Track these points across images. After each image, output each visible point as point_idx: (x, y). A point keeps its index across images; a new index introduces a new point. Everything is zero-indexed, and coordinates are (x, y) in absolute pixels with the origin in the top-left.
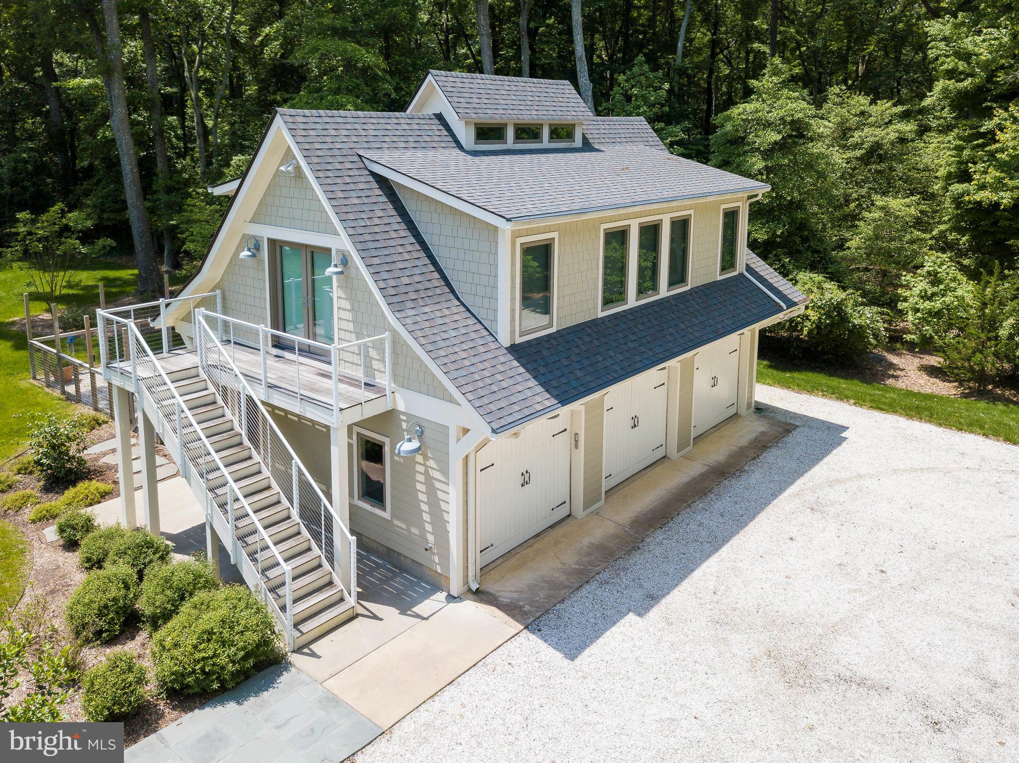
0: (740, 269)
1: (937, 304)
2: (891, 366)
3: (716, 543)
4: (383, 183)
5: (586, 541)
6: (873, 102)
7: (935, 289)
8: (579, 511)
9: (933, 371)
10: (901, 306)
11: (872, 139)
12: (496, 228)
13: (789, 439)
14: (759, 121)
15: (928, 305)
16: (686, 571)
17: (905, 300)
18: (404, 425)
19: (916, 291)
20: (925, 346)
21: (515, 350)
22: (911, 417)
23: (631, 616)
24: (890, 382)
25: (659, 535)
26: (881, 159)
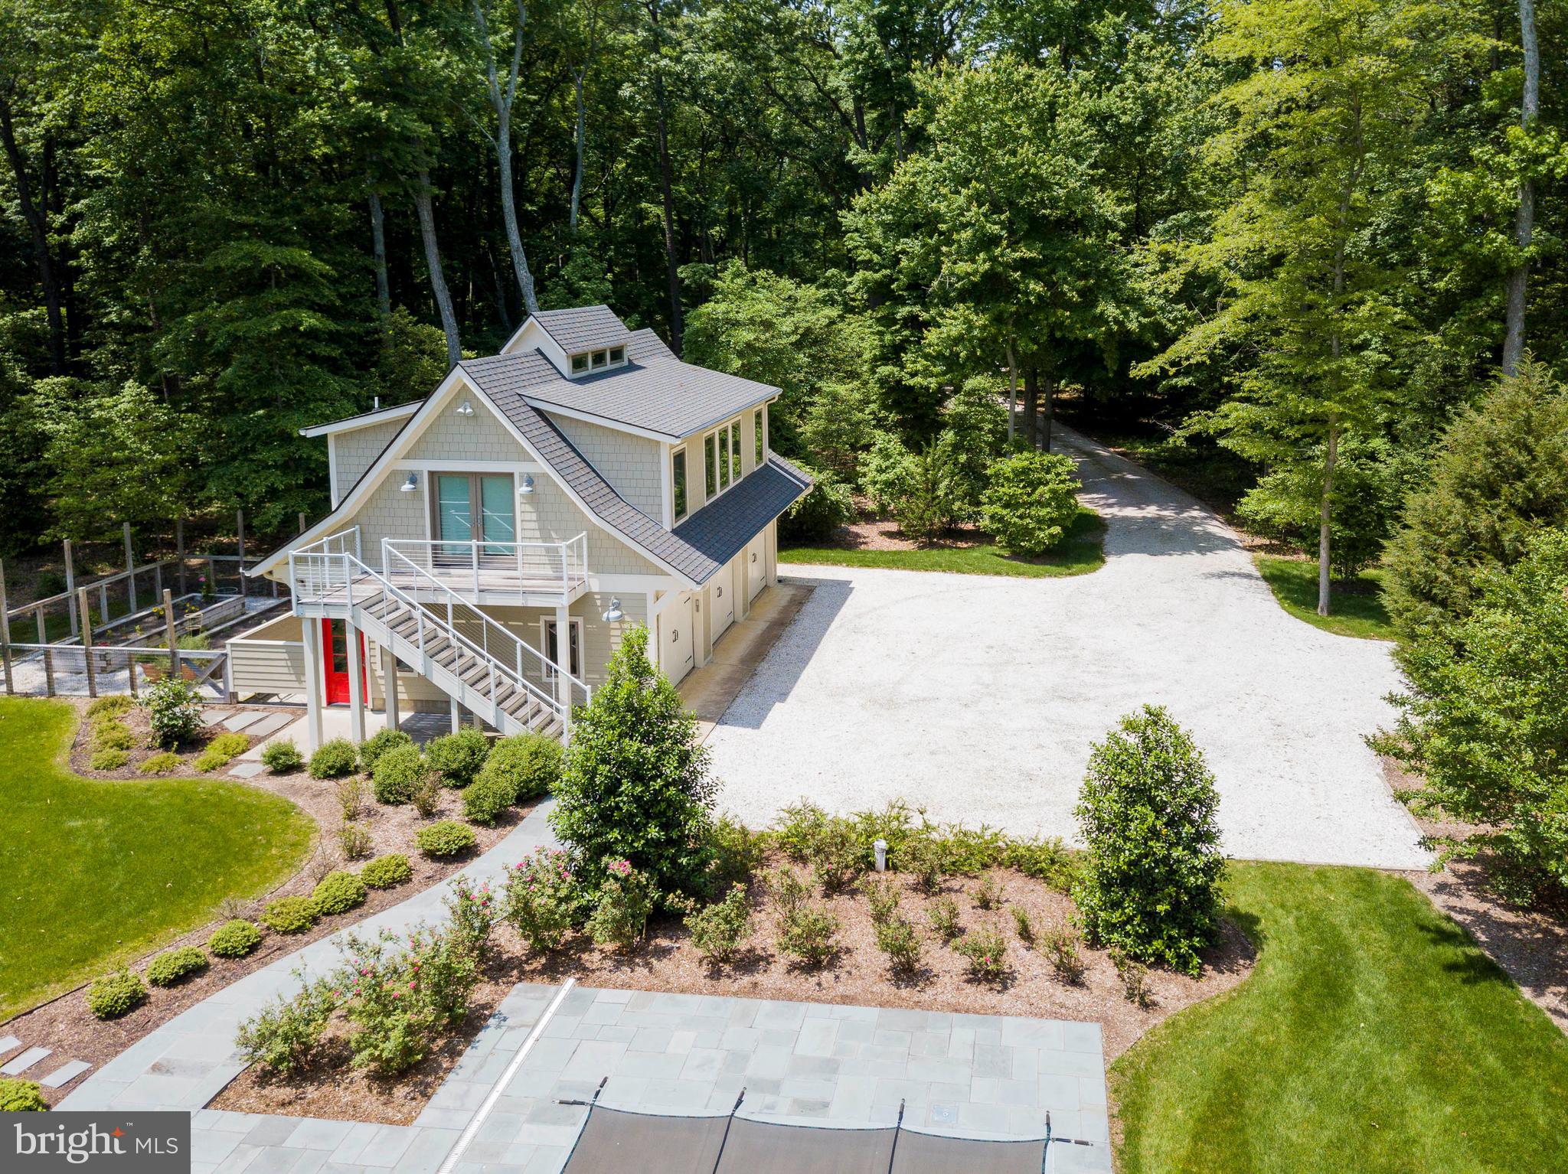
0: (765, 460)
1: (890, 476)
2: (857, 535)
3: (804, 661)
4: (539, 412)
5: (717, 678)
6: (799, 285)
7: (887, 463)
8: (700, 661)
9: (890, 535)
10: (860, 481)
11: (806, 325)
12: (658, 443)
13: (815, 595)
14: (728, 321)
15: (884, 477)
16: (796, 678)
17: (864, 475)
18: (599, 603)
19: (873, 466)
20: (884, 514)
21: (675, 532)
22: (890, 568)
23: (777, 704)
24: (863, 547)
25: (764, 665)
26: (815, 342)
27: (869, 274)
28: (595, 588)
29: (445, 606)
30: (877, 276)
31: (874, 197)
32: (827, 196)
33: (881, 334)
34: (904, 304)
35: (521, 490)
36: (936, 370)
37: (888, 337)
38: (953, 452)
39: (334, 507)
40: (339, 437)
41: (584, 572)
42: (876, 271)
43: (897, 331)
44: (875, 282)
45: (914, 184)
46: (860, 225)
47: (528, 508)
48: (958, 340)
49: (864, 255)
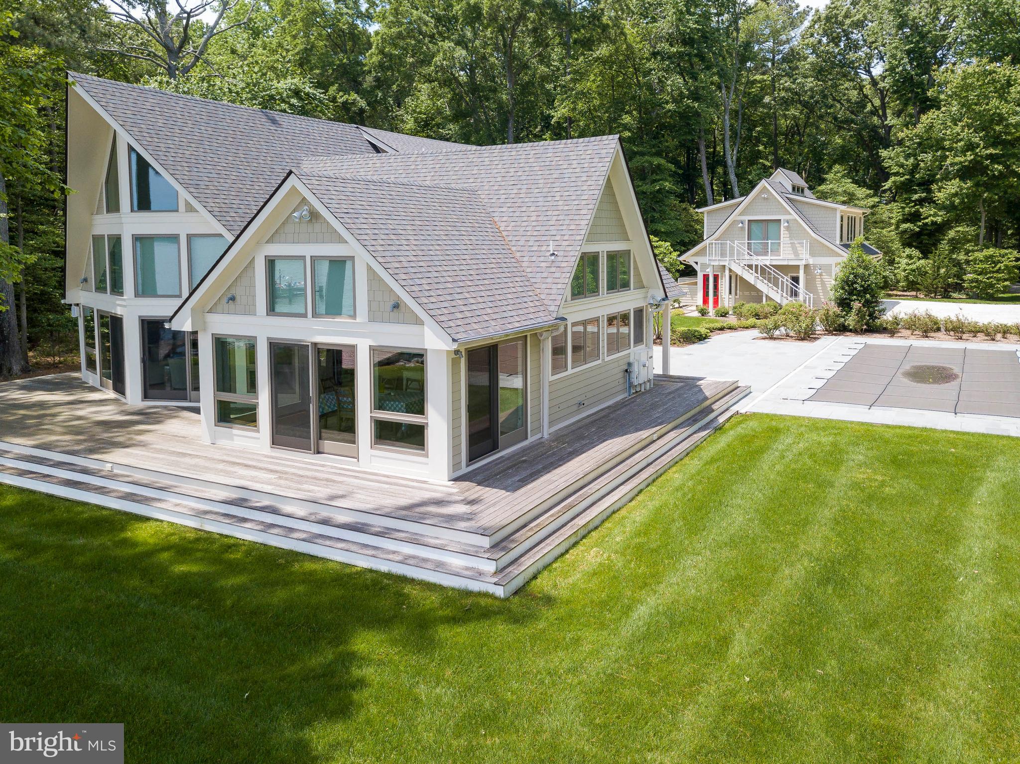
4: (788, 199)
12: (836, 209)
18: (813, 267)
21: (841, 245)
27: (898, 178)
28: (811, 263)
29: (752, 265)
30: (902, 179)
31: (910, 132)
32: (864, 150)
33: (903, 208)
34: (916, 193)
35: (784, 225)
36: (940, 213)
37: (907, 209)
38: (950, 253)
39: (705, 238)
40: (709, 212)
41: (808, 256)
42: (901, 177)
43: (912, 207)
44: (901, 181)
45: (932, 123)
46: (892, 155)
47: (786, 232)
48: (956, 195)
49: (895, 169)
